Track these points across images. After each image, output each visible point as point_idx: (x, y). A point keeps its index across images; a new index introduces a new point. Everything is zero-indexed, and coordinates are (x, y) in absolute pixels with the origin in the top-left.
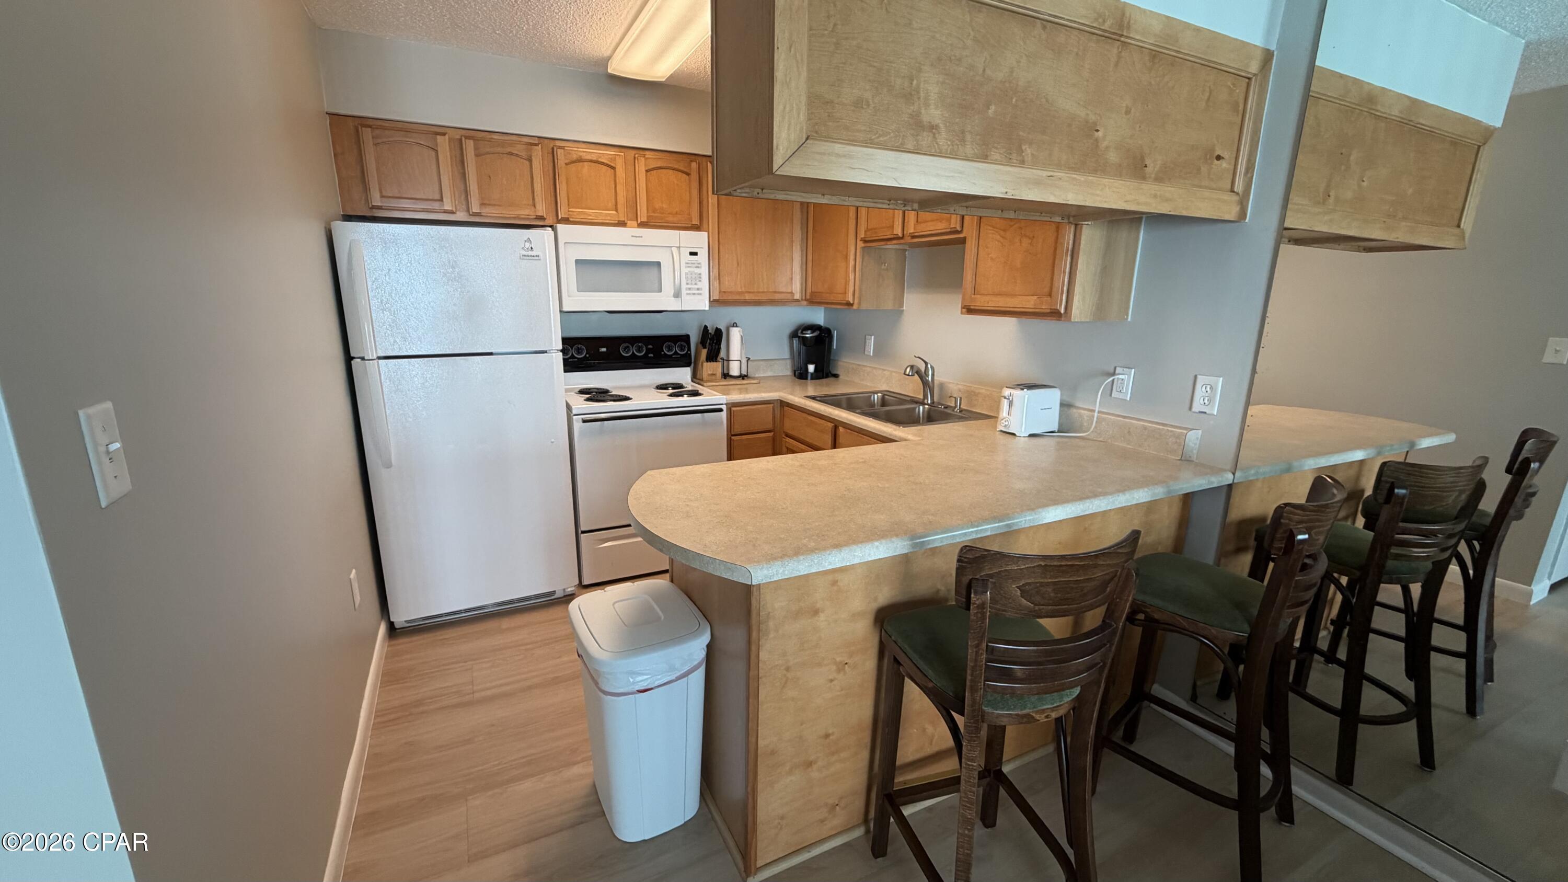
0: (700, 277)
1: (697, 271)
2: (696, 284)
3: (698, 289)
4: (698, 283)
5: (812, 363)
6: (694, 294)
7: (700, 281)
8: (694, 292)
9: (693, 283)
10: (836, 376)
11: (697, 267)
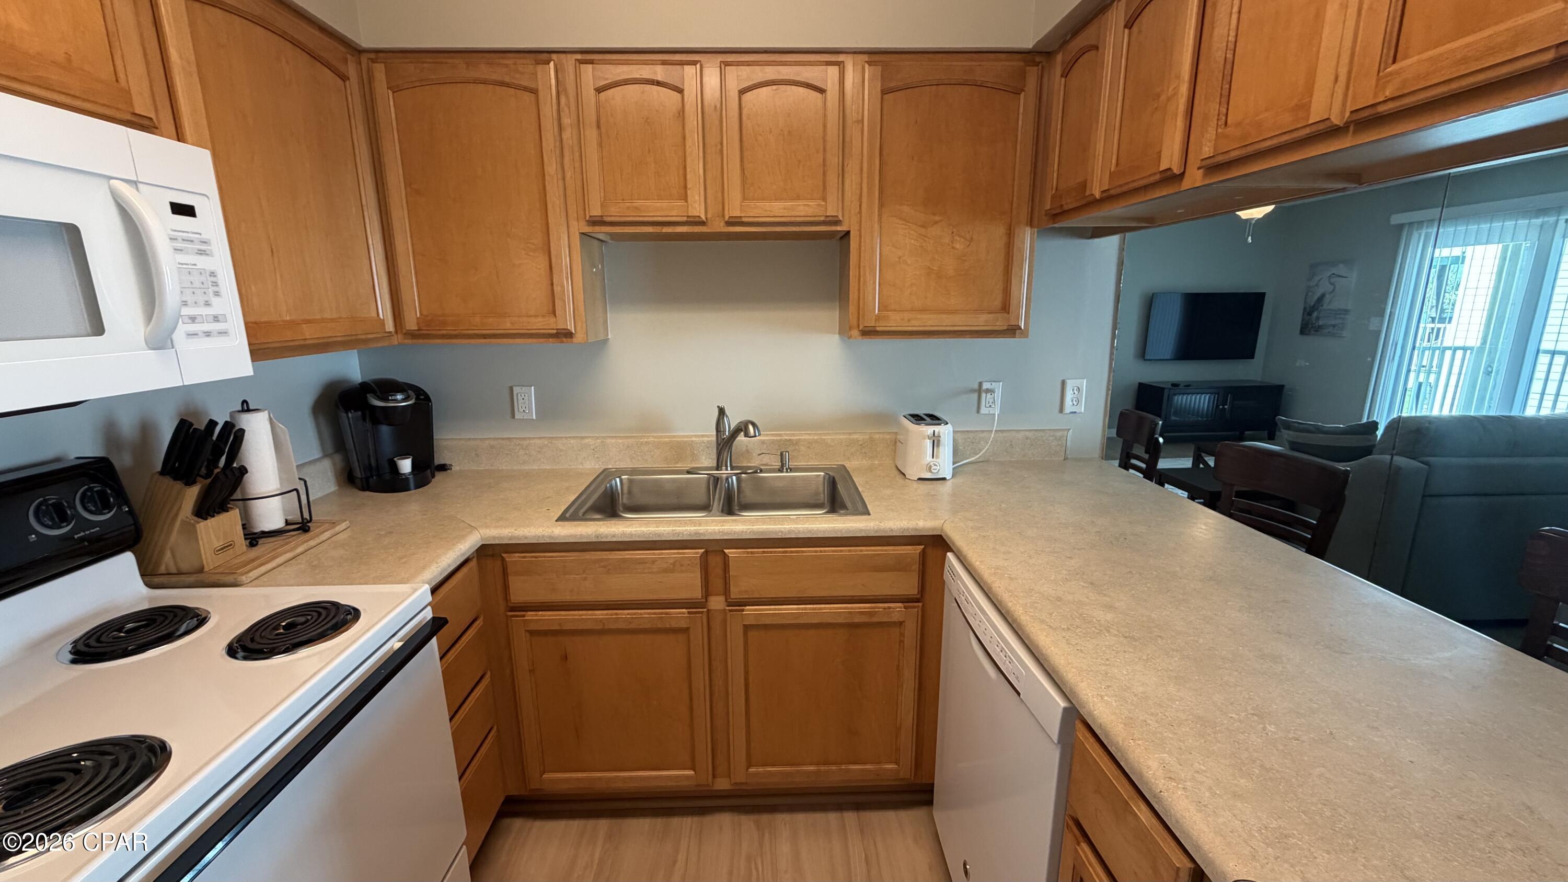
0: (215, 284)
1: (203, 262)
2: (207, 304)
3: (216, 319)
4: (215, 301)
5: (404, 456)
6: (208, 334)
7: (217, 294)
8: (207, 327)
9: (201, 299)
10: (443, 468)
11: (201, 253)
